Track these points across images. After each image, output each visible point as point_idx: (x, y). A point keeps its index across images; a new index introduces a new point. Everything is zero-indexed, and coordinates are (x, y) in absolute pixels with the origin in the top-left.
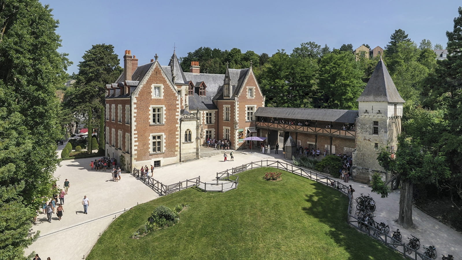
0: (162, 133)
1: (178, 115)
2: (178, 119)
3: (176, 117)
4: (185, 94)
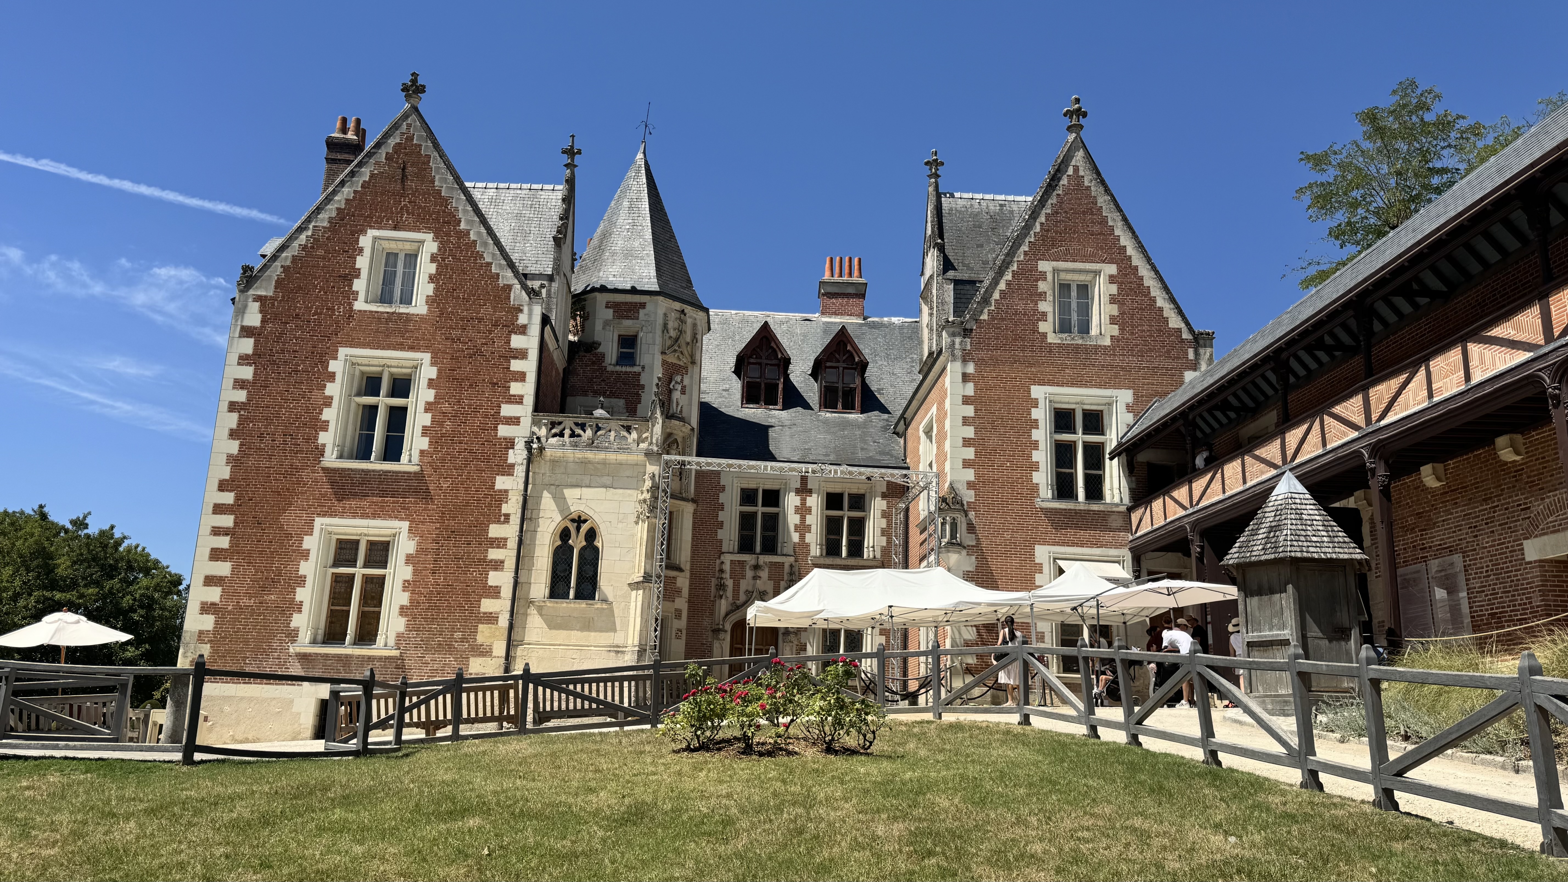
0: (396, 523)
1: (514, 421)
2: (510, 443)
3: (504, 431)
4: (662, 354)
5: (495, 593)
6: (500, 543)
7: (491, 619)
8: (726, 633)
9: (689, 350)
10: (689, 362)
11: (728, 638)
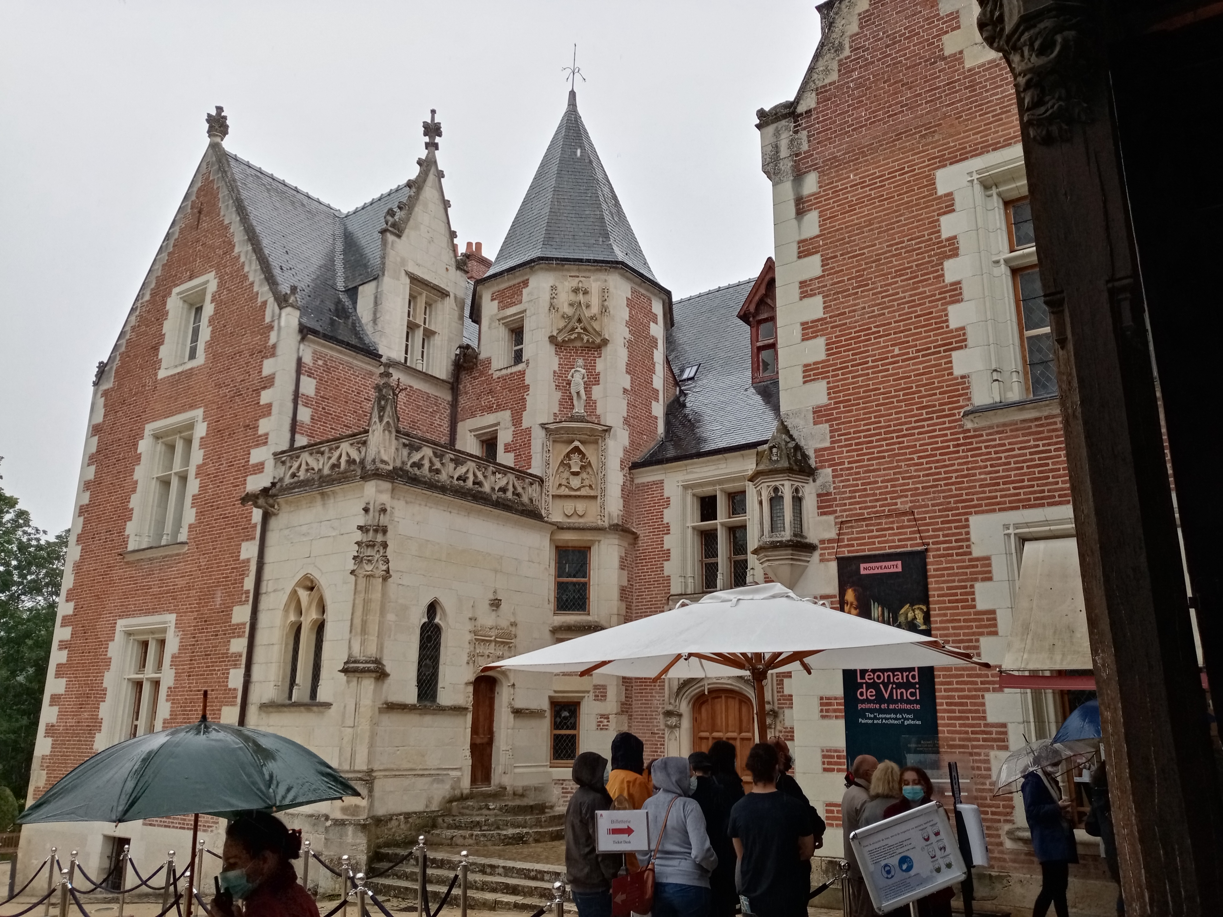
1: (259, 468)
3: (251, 483)
4: (552, 339)
5: (231, 697)
6: (238, 630)
8: (680, 715)
9: (596, 325)
10: (598, 341)
11: (686, 723)
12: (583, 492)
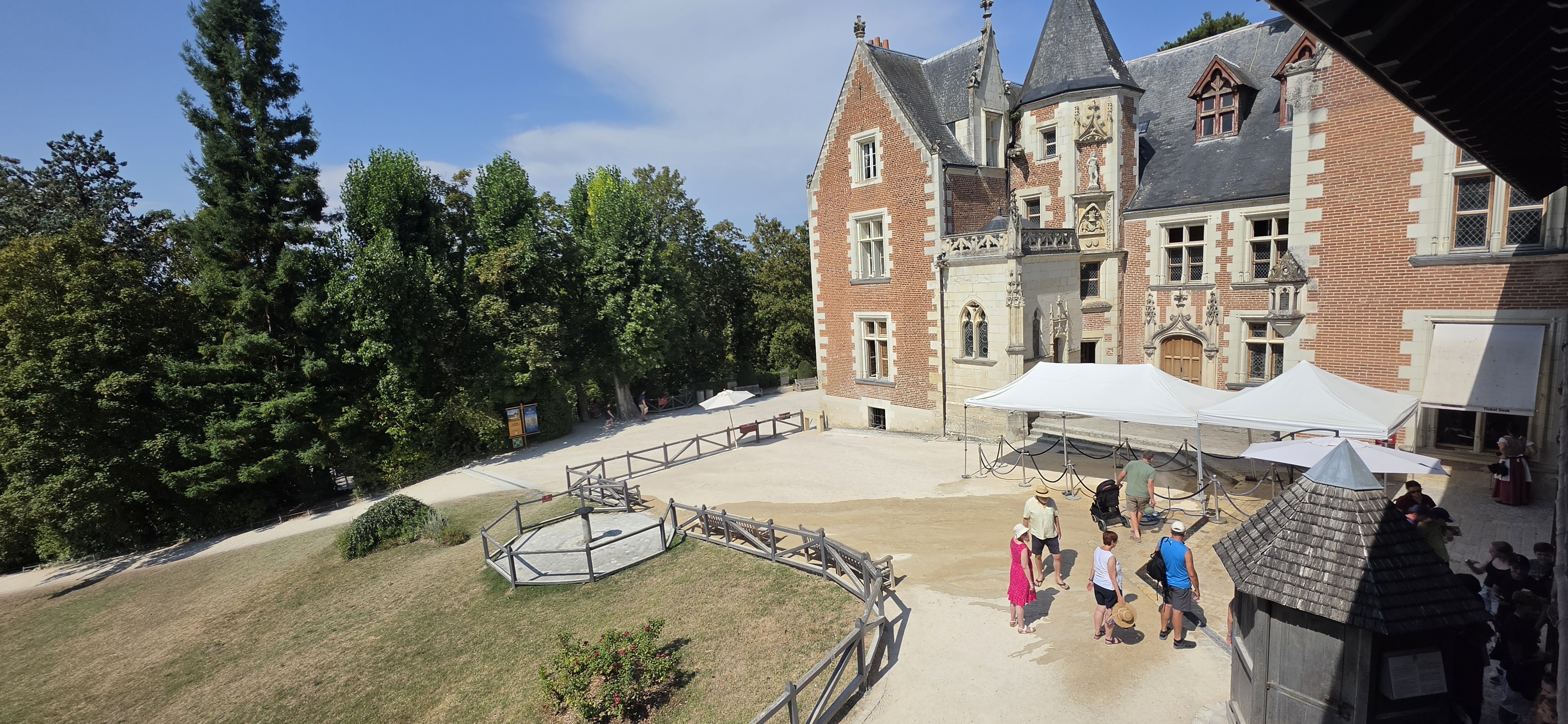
0: (886, 313)
1: (932, 243)
2: (931, 257)
3: (927, 251)
4: (1076, 141)
5: (934, 353)
6: (933, 323)
7: (934, 369)
8: (1155, 348)
9: (1104, 129)
10: (1105, 138)
11: (1157, 352)
12: (1097, 232)
